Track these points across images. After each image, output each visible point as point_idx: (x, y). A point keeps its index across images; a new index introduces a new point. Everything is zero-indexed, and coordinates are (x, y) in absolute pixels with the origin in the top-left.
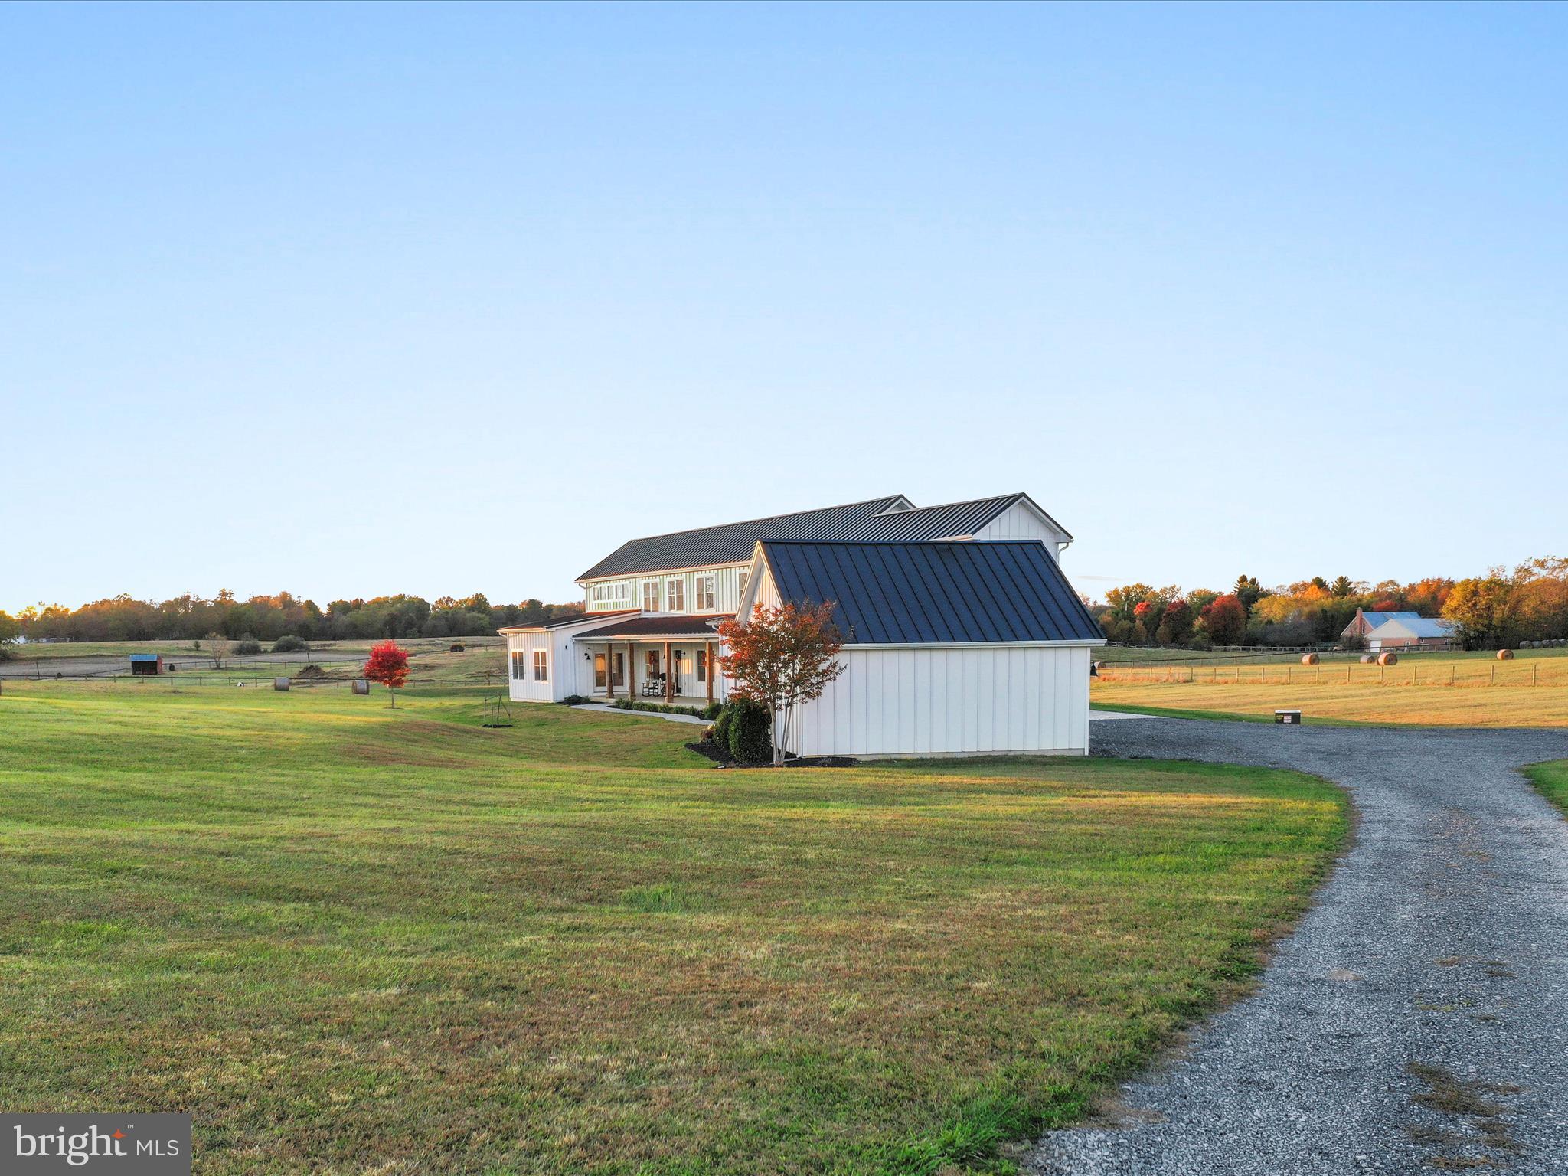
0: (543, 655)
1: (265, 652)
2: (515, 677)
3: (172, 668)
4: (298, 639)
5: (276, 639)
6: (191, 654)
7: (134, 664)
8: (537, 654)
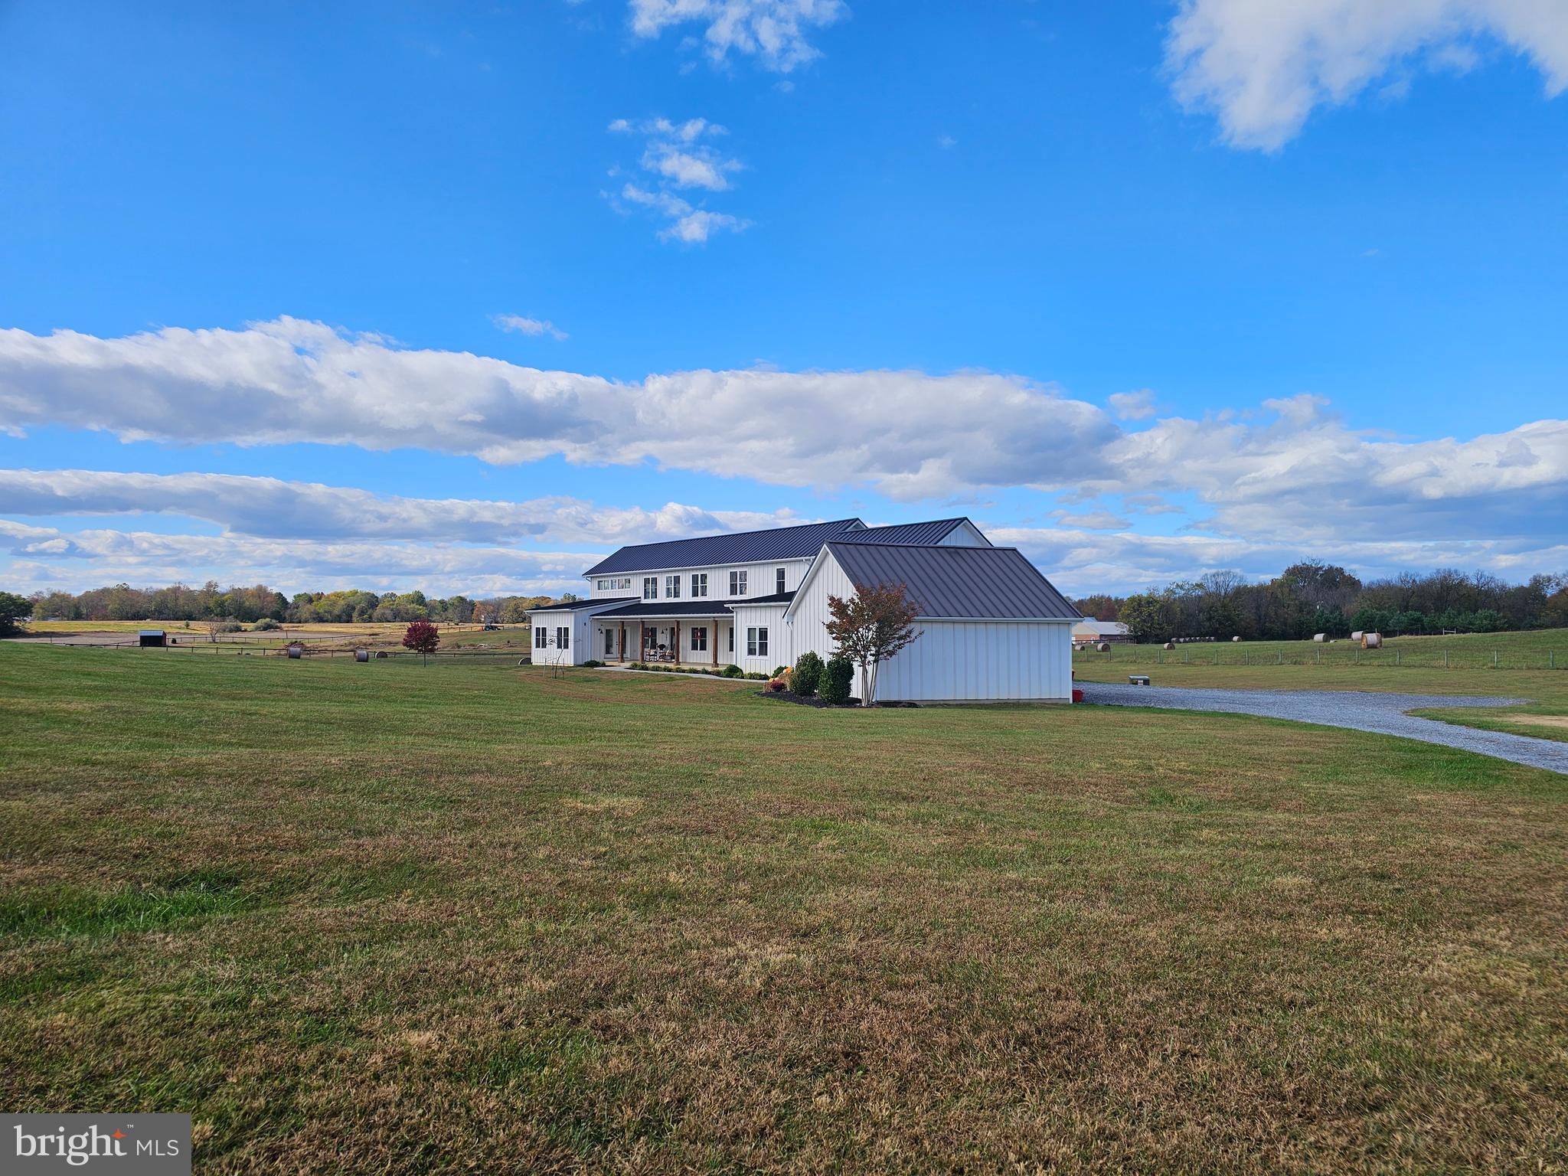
0: (566, 629)
1: (245, 631)
2: (538, 646)
3: (174, 641)
4: (274, 621)
5: (254, 621)
6: (182, 631)
7: (142, 638)
8: (559, 629)
